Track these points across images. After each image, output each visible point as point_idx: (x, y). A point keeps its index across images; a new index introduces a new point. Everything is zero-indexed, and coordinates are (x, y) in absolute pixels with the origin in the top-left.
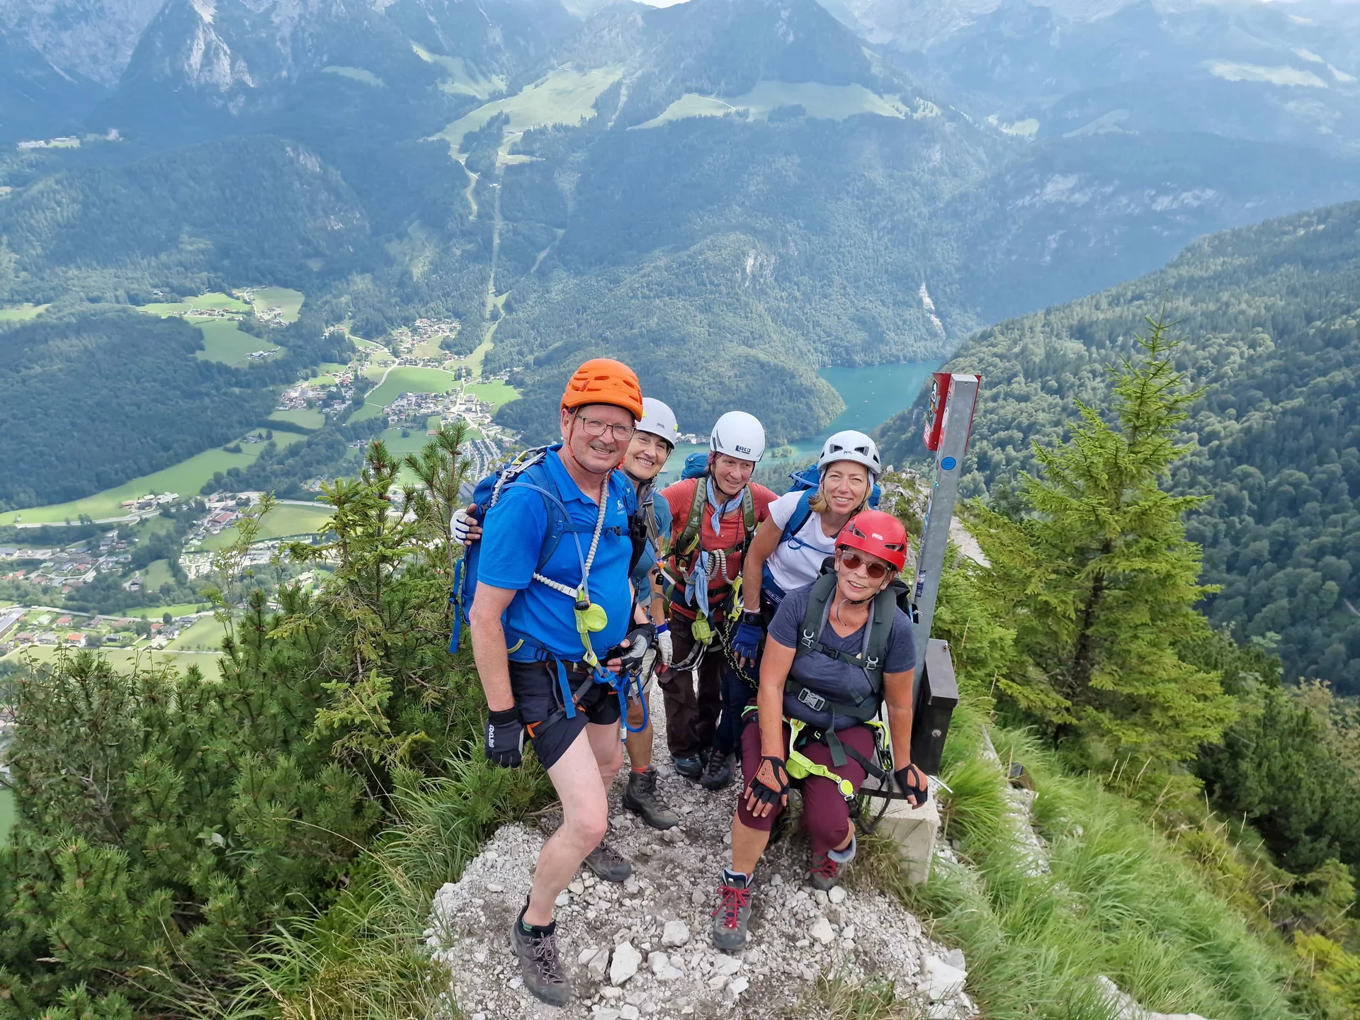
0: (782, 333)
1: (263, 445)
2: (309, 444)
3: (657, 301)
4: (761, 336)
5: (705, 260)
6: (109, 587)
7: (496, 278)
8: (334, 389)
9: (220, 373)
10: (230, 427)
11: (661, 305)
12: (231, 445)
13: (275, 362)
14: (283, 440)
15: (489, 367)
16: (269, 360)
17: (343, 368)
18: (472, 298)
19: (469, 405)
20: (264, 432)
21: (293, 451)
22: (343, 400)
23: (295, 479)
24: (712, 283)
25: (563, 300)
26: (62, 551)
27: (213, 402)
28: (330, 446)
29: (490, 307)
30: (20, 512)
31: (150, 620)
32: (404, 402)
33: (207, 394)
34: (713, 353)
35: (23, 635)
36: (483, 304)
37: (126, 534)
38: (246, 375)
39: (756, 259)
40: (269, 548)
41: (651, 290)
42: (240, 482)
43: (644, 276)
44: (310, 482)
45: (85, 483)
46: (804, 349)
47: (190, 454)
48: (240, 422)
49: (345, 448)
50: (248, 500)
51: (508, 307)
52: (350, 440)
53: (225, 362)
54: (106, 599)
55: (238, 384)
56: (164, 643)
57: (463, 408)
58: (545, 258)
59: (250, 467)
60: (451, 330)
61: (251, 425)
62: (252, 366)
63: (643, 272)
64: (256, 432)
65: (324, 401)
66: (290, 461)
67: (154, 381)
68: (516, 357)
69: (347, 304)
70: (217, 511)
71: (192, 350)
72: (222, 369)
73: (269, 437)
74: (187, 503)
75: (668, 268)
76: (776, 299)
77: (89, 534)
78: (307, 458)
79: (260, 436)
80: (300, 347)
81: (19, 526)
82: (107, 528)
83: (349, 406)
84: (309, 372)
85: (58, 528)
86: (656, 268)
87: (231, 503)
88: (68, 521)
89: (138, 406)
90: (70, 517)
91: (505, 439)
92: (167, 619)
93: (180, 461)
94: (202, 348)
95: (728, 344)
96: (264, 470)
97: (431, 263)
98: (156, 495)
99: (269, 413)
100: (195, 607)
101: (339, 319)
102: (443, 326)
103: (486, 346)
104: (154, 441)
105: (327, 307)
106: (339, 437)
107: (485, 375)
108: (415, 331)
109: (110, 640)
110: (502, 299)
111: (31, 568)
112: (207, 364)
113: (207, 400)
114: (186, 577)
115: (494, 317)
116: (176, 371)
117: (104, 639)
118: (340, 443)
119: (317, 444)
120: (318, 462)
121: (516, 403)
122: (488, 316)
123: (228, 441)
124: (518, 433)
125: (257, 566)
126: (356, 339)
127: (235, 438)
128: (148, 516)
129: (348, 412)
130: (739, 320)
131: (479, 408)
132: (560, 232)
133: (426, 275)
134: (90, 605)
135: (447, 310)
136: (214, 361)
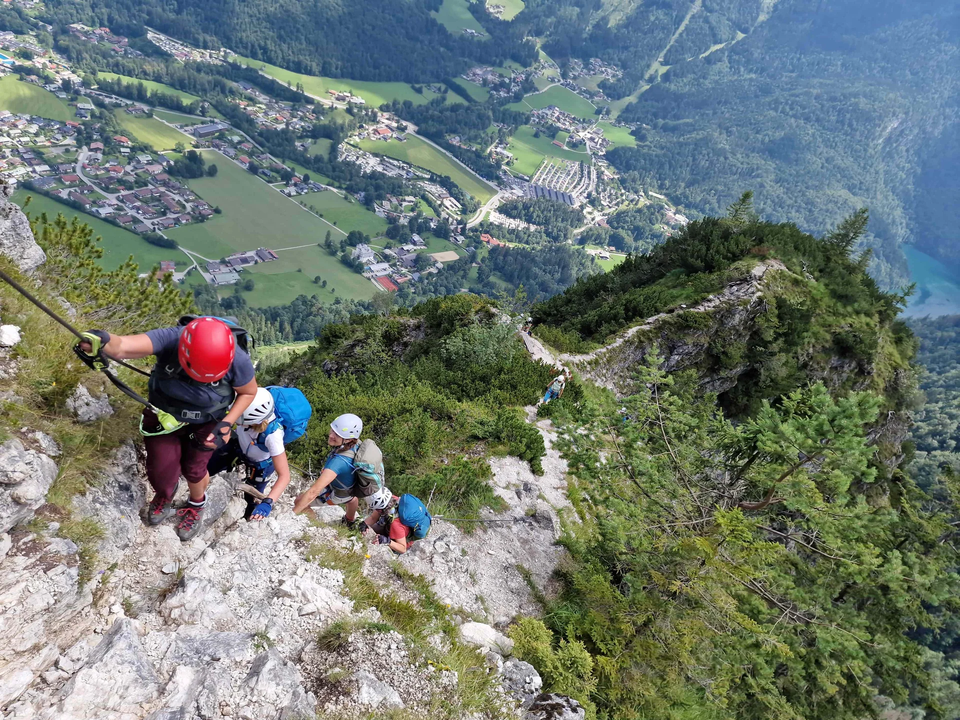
0: (886, 197)
1: (437, 96)
2: (468, 108)
3: (793, 120)
4: (867, 190)
5: (857, 104)
6: (287, 140)
7: (669, 51)
8: (507, 81)
9: (438, 32)
10: (424, 72)
11: (794, 125)
12: (417, 86)
13: (479, 42)
14: (453, 98)
15: (625, 115)
16: (475, 39)
17: (521, 69)
18: (642, 58)
19: (594, 136)
20: (443, 87)
21: (455, 108)
22: (509, 91)
23: (443, 127)
24: (850, 125)
25: (713, 88)
26: (276, 103)
27: (422, 49)
28: (480, 117)
29: (651, 71)
30: (267, 64)
31: (296, 174)
32: (549, 112)
33: (422, 42)
34: (817, 183)
35: (217, 141)
36: (649, 66)
37: (319, 110)
38: (455, 41)
39: (901, 123)
40: (399, 168)
41: (792, 109)
42: (408, 113)
43: (792, 95)
44: (452, 136)
45: (314, 64)
46: (898, 220)
47: (389, 79)
48: (432, 73)
49: (490, 123)
50: (406, 128)
51: (666, 77)
52: (496, 121)
53: (445, 26)
54: (280, 145)
55: (447, 46)
56: (294, 193)
57: (589, 136)
58: (717, 50)
59: (420, 106)
60: (613, 76)
61: (438, 79)
62: (462, 38)
63: (793, 92)
64: (438, 85)
65: (495, 84)
66: (448, 113)
67: (394, 16)
68: (649, 117)
69: (551, 23)
70: (383, 125)
71: (430, 8)
72: (442, 30)
73: (446, 92)
74: (366, 109)
75: (817, 97)
76: (898, 166)
77: (297, 99)
78: (460, 118)
79: (439, 89)
80: (501, 39)
81: (260, 73)
82: (310, 101)
83: (510, 97)
84: (498, 61)
85: (281, 85)
86: (807, 94)
87: (395, 125)
88: (289, 84)
89: (373, 29)
90: (292, 82)
91: (606, 172)
92: (306, 178)
93: (380, 81)
94: (437, 10)
95: (834, 182)
96: (427, 112)
97: (627, 18)
98: (352, 95)
99: (455, 76)
100: (327, 180)
101: (538, 33)
102: (609, 70)
103: (632, 99)
104: (371, 57)
105: (535, 21)
106: (490, 113)
107: (619, 120)
108: (587, 65)
109: (264, 173)
110: (664, 70)
111: (251, 103)
112: (433, 22)
113: (419, 45)
114: (336, 158)
115: (651, 80)
116: (411, 16)
117: (260, 170)
118: (488, 118)
119: (472, 111)
120: (466, 124)
121: (630, 149)
122: (647, 76)
123: (418, 82)
124: (618, 173)
125: (383, 175)
126: (542, 54)
127: (423, 83)
128: (338, 106)
129: (507, 101)
130: (856, 167)
131: (600, 141)
132: (740, 36)
133: (619, 27)
134: (267, 144)
135: (619, 60)
136: (439, 21)
